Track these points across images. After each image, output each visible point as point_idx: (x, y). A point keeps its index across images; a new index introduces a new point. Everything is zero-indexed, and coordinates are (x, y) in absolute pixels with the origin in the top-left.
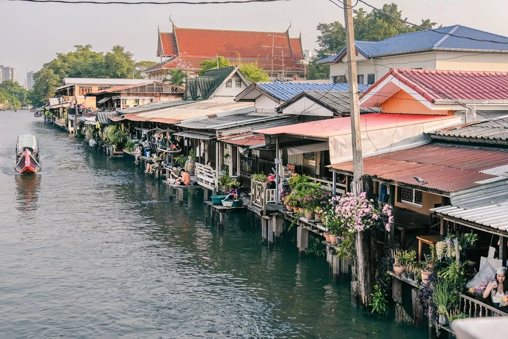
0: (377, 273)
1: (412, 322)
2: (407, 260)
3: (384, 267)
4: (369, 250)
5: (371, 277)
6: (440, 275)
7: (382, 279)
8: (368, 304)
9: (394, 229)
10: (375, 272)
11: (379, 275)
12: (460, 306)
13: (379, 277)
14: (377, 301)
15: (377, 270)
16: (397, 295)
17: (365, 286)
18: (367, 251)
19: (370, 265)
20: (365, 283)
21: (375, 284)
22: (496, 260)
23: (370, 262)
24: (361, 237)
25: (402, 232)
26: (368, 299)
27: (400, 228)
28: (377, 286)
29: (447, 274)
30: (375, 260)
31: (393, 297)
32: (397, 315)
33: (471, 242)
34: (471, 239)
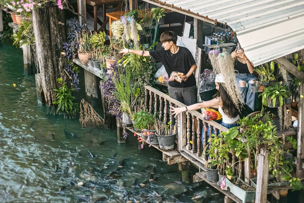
0: (61, 62)
1: (102, 121)
2: (95, 45)
3: (69, 54)
4: (50, 33)
5: (54, 68)
6: (121, 63)
7: (67, 70)
8: (51, 102)
9: (87, 4)
10: (58, 61)
11: (64, 64)
12: (146, 100)
13: (63, 67)
14: (61, 99)
15: (60, 59)
16: (91, 87)
17: (46, 80)
18: (46, 35)
19: (52, 53)
20: (46, 77)
21: (59, 77)
22: (191, 39)
23: (51, 49)
24: (36, 18)
25: (95, 8)
26: (50, 95)
27: (93, 3)
28: (61, 79)
29: (128, 62)
30: (56, 45)
31: (86, 91)
32: (82, 115)
33: (157, 19)
34: (157, 15)
